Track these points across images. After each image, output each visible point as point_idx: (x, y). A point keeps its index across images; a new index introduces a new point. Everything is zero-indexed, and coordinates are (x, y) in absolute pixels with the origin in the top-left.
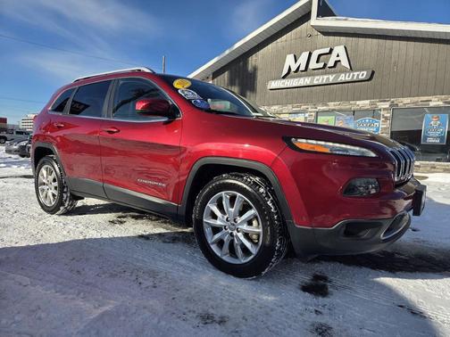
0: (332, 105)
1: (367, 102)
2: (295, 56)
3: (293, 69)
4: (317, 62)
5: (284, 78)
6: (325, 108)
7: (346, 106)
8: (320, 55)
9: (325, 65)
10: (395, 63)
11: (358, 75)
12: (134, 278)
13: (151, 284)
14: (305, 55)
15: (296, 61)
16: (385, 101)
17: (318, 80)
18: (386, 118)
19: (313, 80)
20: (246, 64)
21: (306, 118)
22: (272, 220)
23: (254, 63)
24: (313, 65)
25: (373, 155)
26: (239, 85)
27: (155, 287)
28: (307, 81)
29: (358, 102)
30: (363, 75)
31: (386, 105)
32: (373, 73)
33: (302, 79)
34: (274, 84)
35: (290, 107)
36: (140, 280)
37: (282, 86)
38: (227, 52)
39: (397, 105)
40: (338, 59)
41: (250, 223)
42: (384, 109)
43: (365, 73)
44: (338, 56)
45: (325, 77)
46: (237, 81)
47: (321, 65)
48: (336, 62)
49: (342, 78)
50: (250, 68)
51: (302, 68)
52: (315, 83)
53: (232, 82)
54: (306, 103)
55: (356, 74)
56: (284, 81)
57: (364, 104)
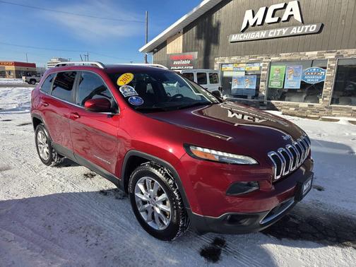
0: (284, 56)
1: (316, 53)
2: (253, 12)
3: (251, 24)
4: (273, 16)
5: (243, 31)
6: (277, 58)
7: (296, 56)
8: (275, 10)
9: (279, 19)
10: (343, 16)
11: (309, 28)
12: (85, 234)
13: (95, 241)
14: (262, 10)
15: (254, 16)
16: (331, 52)
17: (272, 33)
18: (331, 68)
19: (267, 34)
20: (211, 19)
21: (261, 67)
22: (177, 205)
23: (217, 19)
24: (269, 19)
25: (254, 162)
26: (205, 38)
27: (96, 245)
28: (263, 34)
29: (307, 53)
30: (313, 28)
31: (332, 56)
32: (323, 25)
33: (258, 33)
34: (234, 38)
35: (247, 57)
36: (89, 238)
37: (241, 39)
38: (195, 10)
39: (342, 55)
40: (291, 13)
41: (164, 203)
42: (331, 60)
43: (315, 26)
44: (291, 10)
45: (279, 30)
46: (203, 35)
47: (276, 19)
48: (290, 16)
49: (295, 31)
50: (214, 23)
51: (259, 22)
52: (270, 36)
53: (199, 37)
54: (262, 54)
55: (307, 27)
56: (242, 35)
57: (312, 54)
